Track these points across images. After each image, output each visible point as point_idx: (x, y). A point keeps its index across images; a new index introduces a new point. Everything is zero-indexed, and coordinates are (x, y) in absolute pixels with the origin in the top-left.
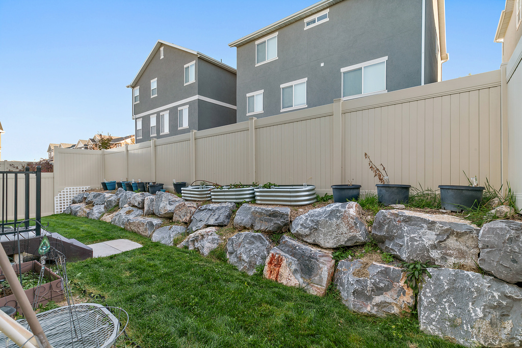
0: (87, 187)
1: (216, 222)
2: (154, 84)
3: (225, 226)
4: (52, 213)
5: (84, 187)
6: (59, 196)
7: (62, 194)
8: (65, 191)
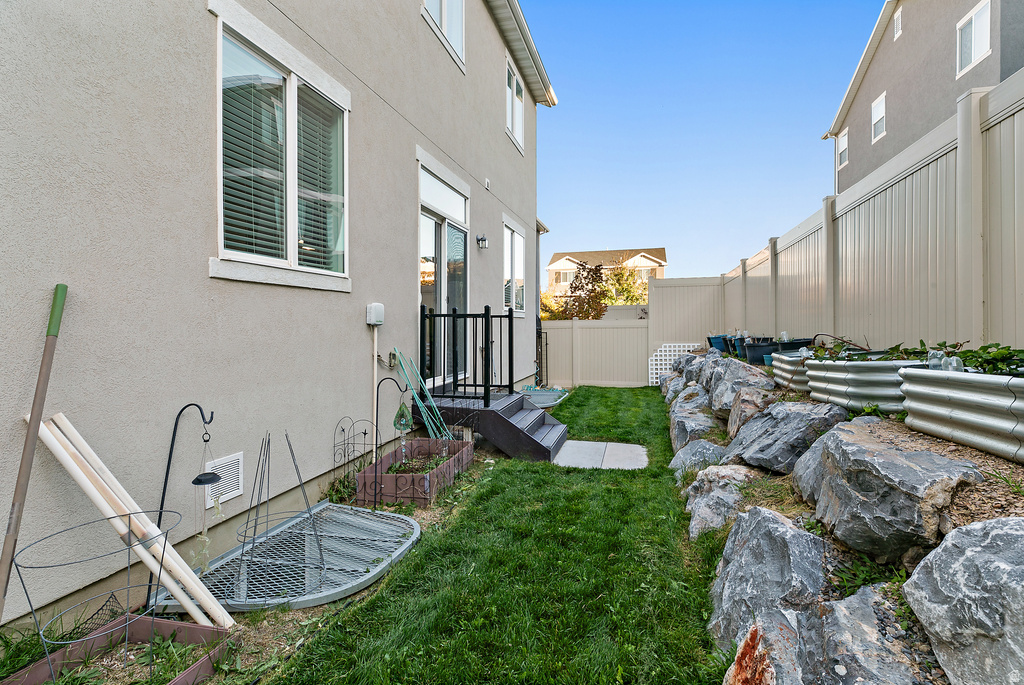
0: (696, 345)
1: (760, 456)
2: (879, 109)
3: (777, 474)
4: (646, 384)
5: (691, 345)
6: (654, 358)
7: (659, 354)
8: (663, 349)
